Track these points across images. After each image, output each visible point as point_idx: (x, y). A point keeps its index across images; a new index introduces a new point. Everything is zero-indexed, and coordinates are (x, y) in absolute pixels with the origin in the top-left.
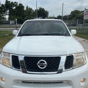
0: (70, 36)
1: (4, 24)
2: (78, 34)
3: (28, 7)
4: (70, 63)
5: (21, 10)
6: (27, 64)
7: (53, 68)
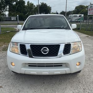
0: (70, 29)
1: (4, 21)
2: (82, 31)
3: (29, 2)
4: (67, 50)
5: (22, 6)
6: (33, 51)
7: (53, 54)
